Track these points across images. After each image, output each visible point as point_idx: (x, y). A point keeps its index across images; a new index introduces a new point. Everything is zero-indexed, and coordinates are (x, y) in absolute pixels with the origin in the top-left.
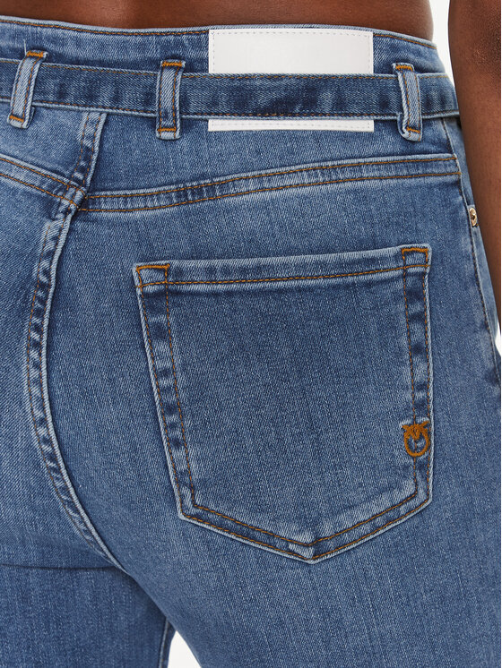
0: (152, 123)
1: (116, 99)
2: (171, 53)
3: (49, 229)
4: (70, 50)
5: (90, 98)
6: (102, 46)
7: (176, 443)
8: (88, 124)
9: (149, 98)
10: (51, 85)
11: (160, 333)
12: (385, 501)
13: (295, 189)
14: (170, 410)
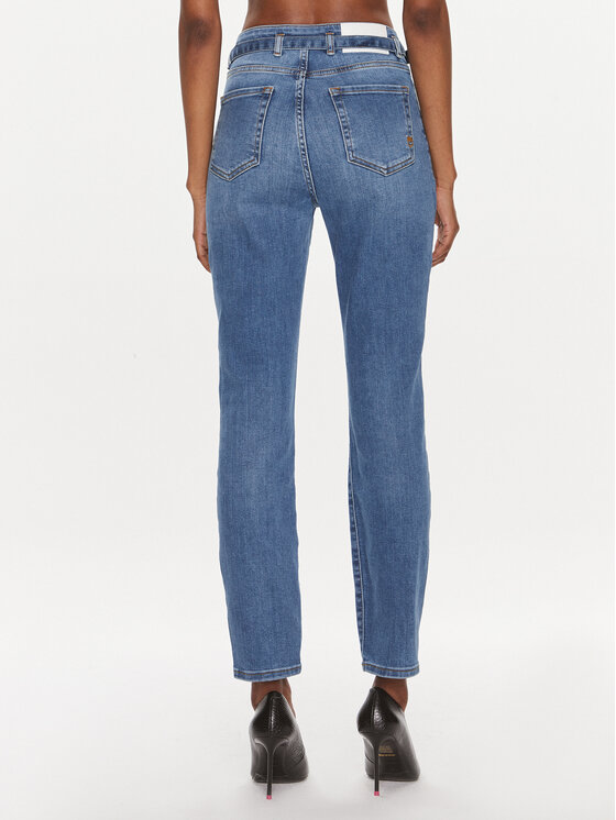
0: (325, 51)
1: (312, 45)
2: (329, 31)
3: (298, 82)
4: (293, 32)
5: (303, 45)
6: (305, 30)
7: (347, 138)
8: (303, 54)
9: (323, 44)
10: (289, 43)
11: (340, 106)
12: (405, 158)
13: (372, 68)
14: (345, 128)
